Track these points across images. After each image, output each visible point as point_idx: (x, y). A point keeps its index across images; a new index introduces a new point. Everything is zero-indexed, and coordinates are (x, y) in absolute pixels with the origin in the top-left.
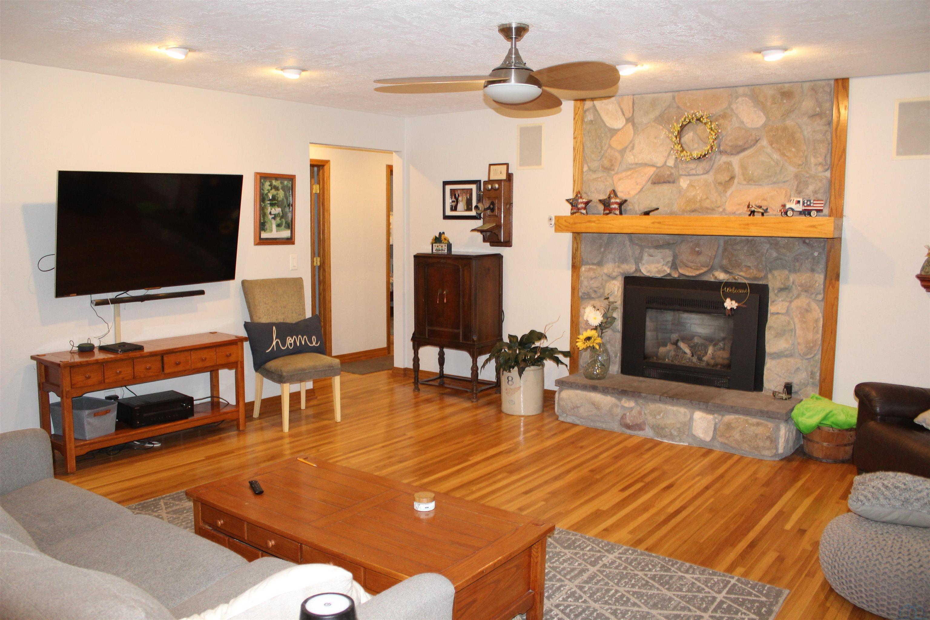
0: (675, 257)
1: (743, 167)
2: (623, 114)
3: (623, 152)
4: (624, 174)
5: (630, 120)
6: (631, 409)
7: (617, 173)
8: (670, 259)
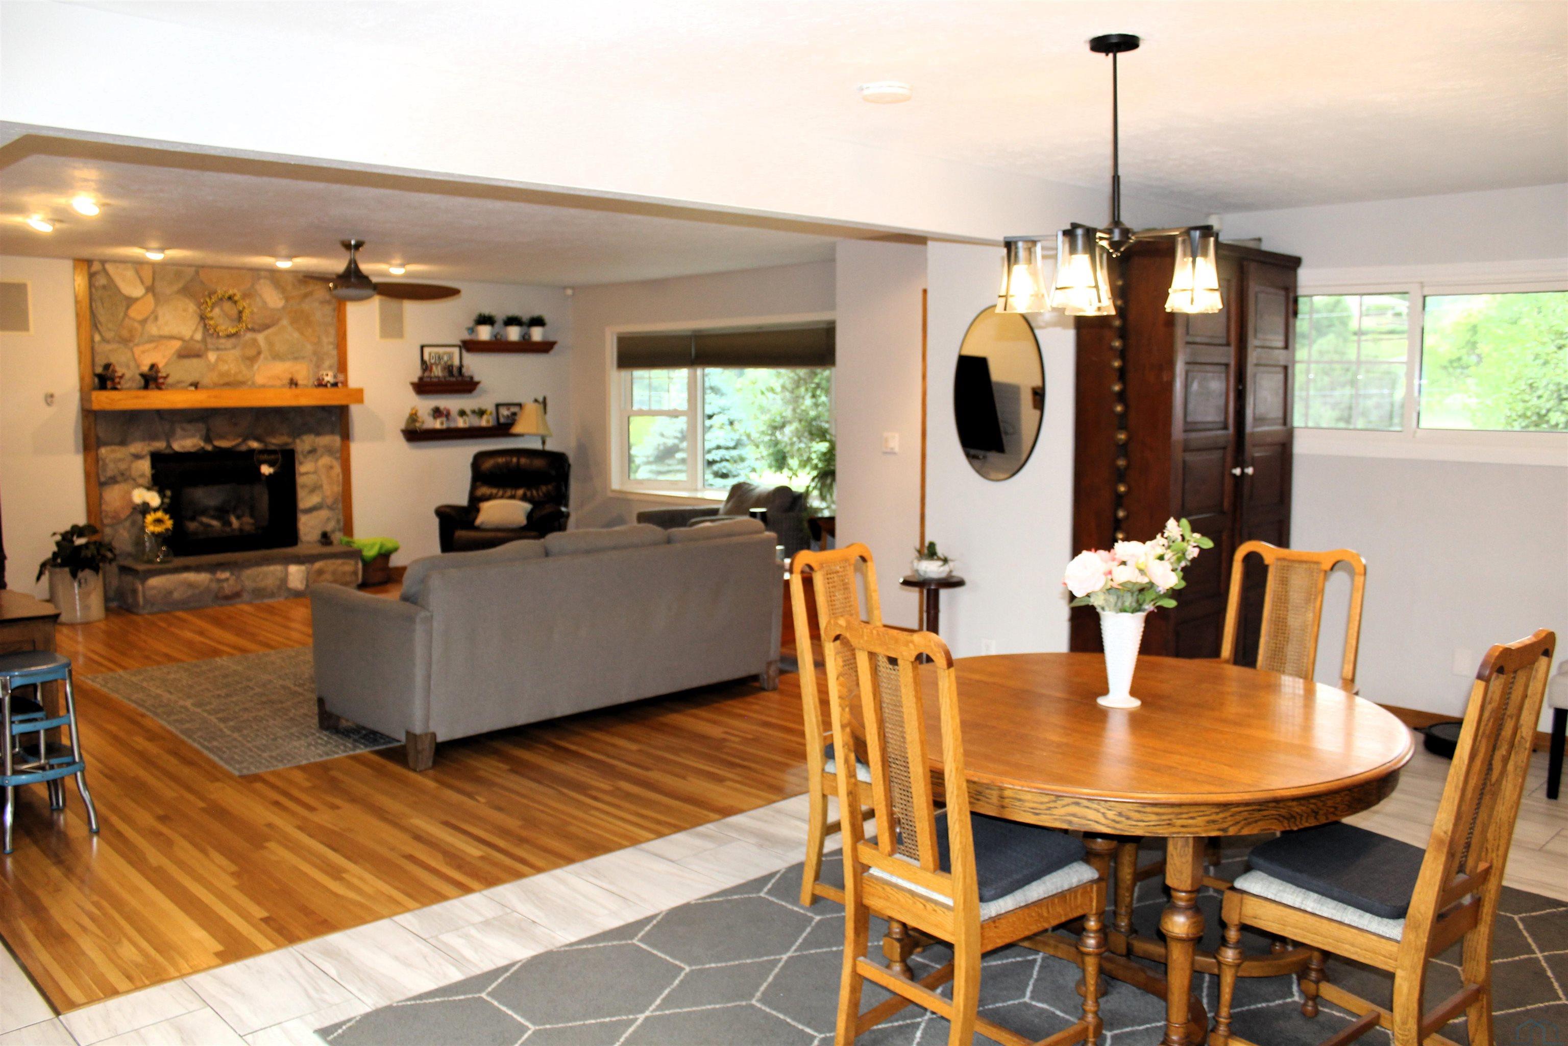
0: (208, 430)
1: (271, 344)
2: (142, 282)
3: (144, 322)
4: (147, 346)
5: (150, 289)
6: (227, 580)
7: (137, 345)
8: (204, 432)
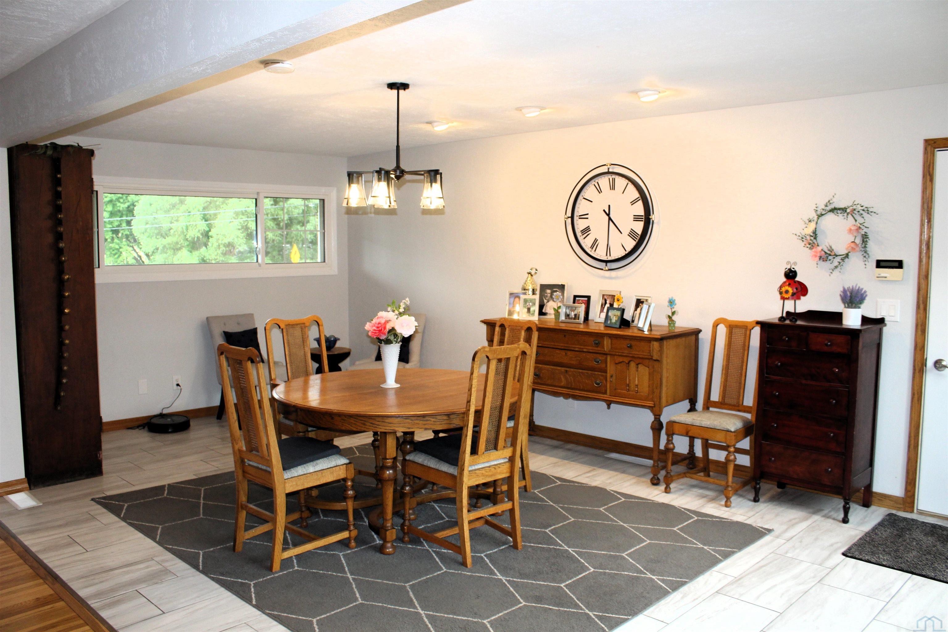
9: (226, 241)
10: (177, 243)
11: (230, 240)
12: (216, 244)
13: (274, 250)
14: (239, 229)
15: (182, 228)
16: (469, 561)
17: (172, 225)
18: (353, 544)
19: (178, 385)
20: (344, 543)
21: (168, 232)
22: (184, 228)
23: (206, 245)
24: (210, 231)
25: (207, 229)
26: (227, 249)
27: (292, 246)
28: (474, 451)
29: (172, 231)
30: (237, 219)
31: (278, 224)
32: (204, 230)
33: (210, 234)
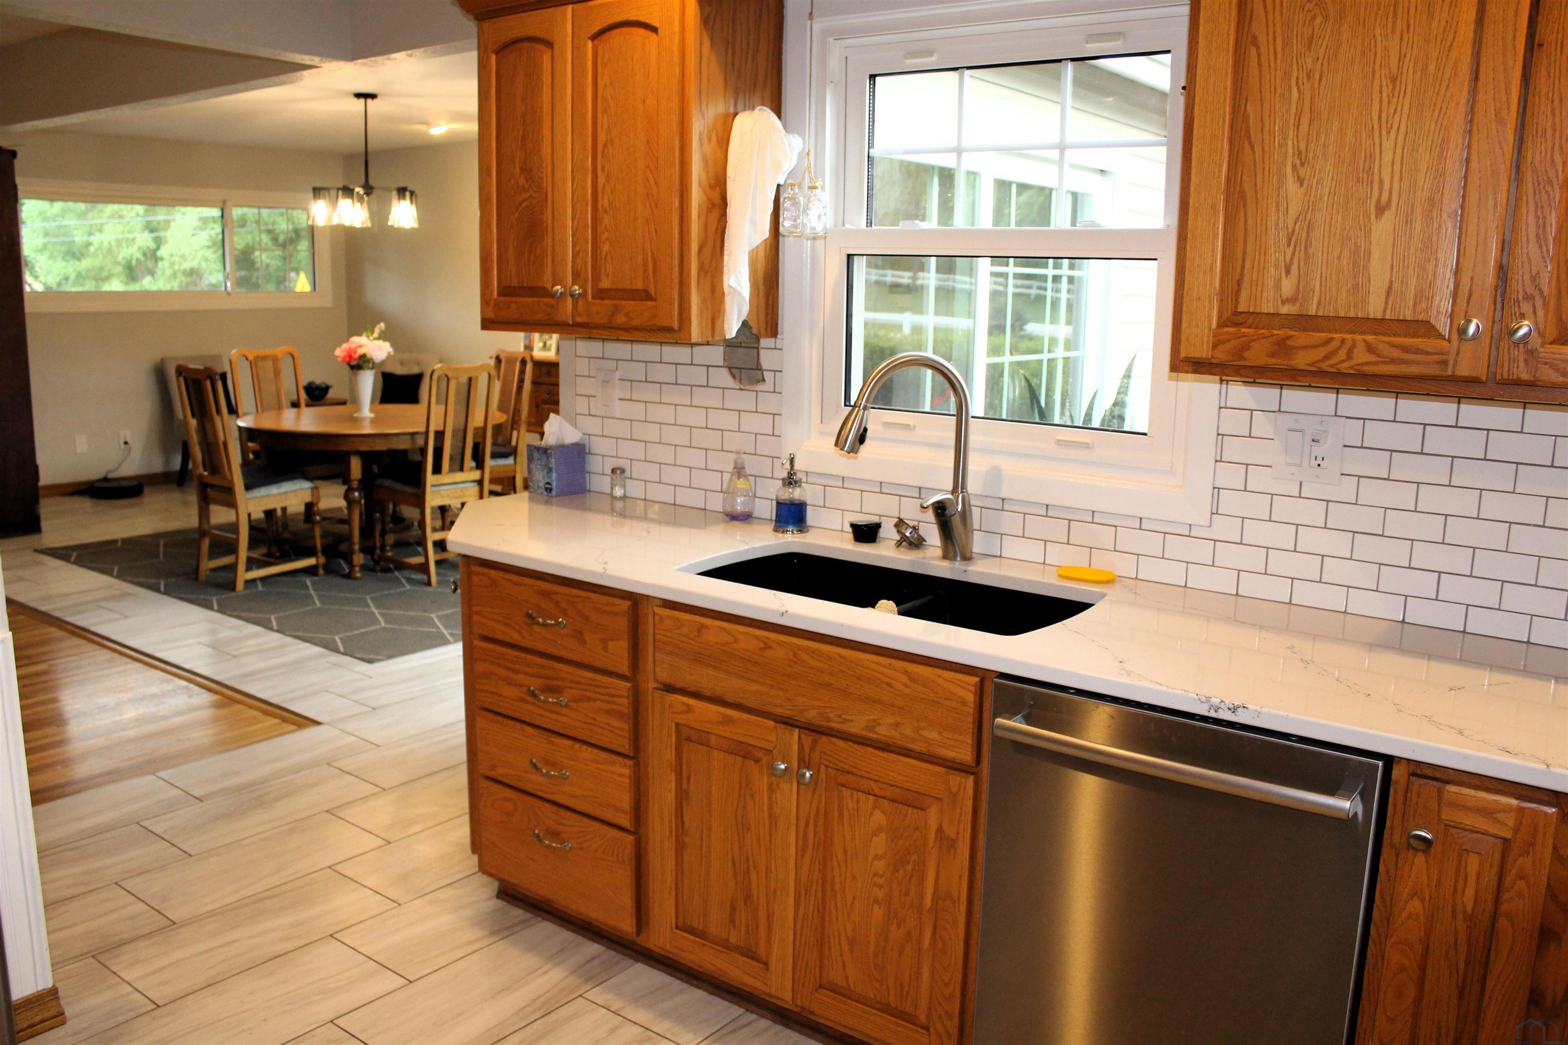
9: (187, 265)
10: (101, 269)
11: (194, 264)
12: (169, 272)
13: (268, 281)
14: (208, 247)
15: (110, 243)
16: (434, 579)
17: (92, 239)
18: (321, 571)
19: (126, 443)
20: (311, 571)
21: (84, 251)
22: (113, 243)
23: (152, 273)
24: (158, 248)
25: (153, 246)
26: (189, 279)
27: (298, 273)
28: (437, 470)
29: (92, 249)
30: (205, 229)
31: (275, 240)
32: (148, 248)
33: (159, 254)
